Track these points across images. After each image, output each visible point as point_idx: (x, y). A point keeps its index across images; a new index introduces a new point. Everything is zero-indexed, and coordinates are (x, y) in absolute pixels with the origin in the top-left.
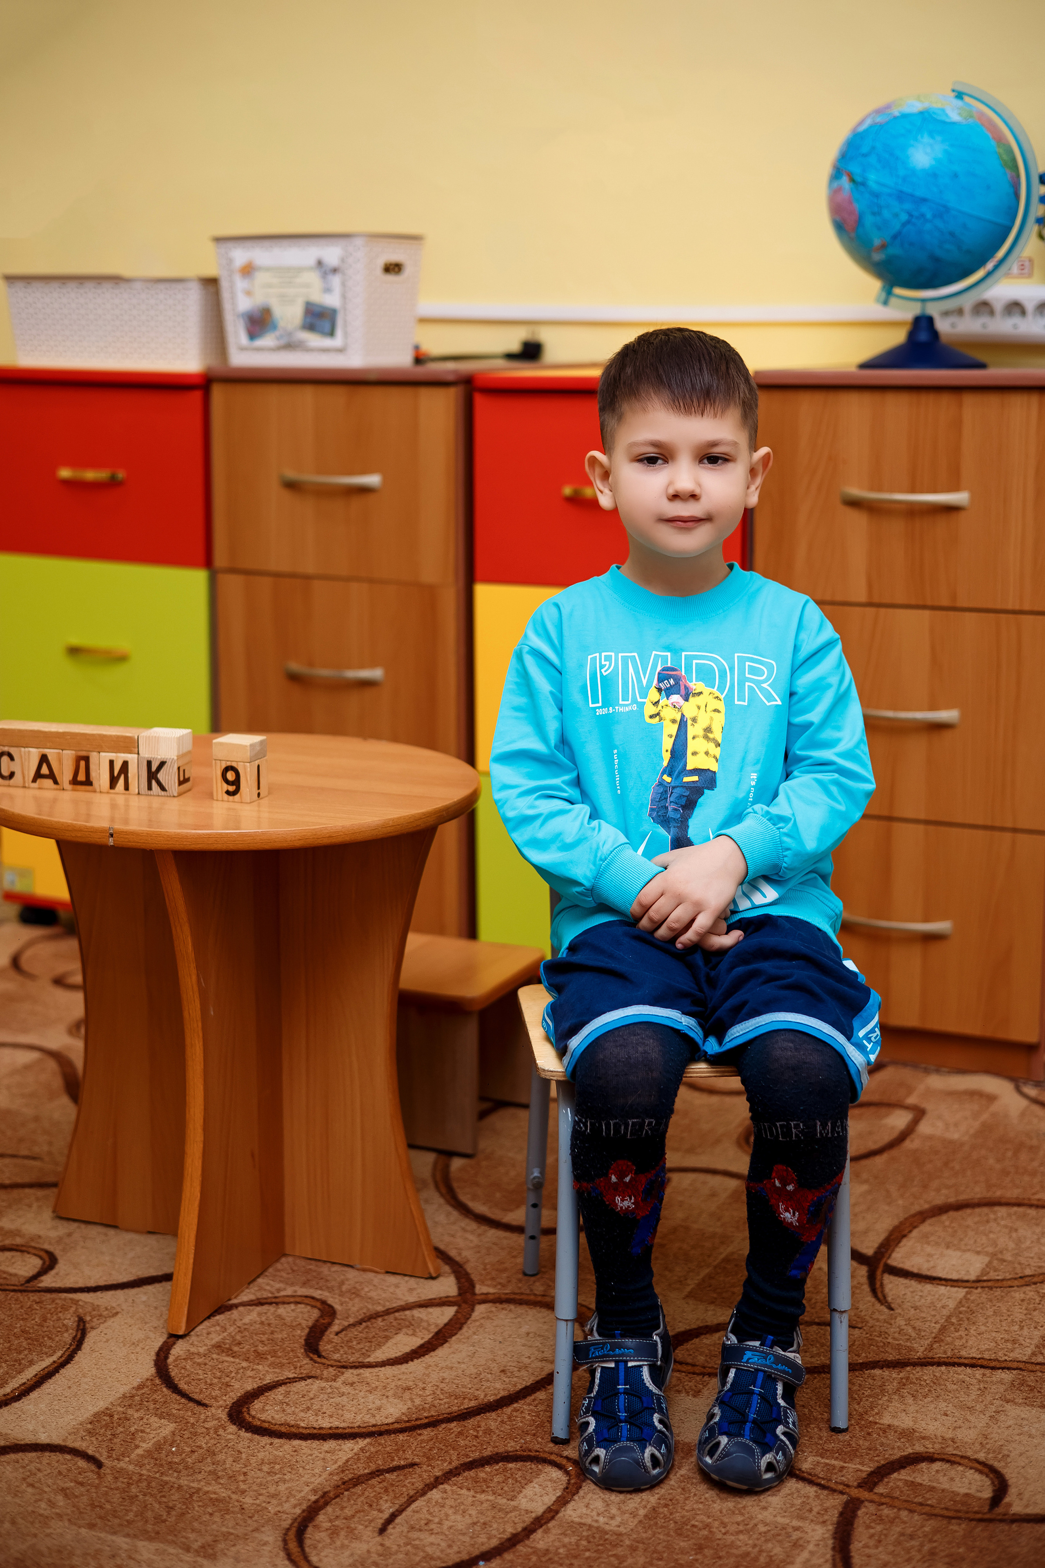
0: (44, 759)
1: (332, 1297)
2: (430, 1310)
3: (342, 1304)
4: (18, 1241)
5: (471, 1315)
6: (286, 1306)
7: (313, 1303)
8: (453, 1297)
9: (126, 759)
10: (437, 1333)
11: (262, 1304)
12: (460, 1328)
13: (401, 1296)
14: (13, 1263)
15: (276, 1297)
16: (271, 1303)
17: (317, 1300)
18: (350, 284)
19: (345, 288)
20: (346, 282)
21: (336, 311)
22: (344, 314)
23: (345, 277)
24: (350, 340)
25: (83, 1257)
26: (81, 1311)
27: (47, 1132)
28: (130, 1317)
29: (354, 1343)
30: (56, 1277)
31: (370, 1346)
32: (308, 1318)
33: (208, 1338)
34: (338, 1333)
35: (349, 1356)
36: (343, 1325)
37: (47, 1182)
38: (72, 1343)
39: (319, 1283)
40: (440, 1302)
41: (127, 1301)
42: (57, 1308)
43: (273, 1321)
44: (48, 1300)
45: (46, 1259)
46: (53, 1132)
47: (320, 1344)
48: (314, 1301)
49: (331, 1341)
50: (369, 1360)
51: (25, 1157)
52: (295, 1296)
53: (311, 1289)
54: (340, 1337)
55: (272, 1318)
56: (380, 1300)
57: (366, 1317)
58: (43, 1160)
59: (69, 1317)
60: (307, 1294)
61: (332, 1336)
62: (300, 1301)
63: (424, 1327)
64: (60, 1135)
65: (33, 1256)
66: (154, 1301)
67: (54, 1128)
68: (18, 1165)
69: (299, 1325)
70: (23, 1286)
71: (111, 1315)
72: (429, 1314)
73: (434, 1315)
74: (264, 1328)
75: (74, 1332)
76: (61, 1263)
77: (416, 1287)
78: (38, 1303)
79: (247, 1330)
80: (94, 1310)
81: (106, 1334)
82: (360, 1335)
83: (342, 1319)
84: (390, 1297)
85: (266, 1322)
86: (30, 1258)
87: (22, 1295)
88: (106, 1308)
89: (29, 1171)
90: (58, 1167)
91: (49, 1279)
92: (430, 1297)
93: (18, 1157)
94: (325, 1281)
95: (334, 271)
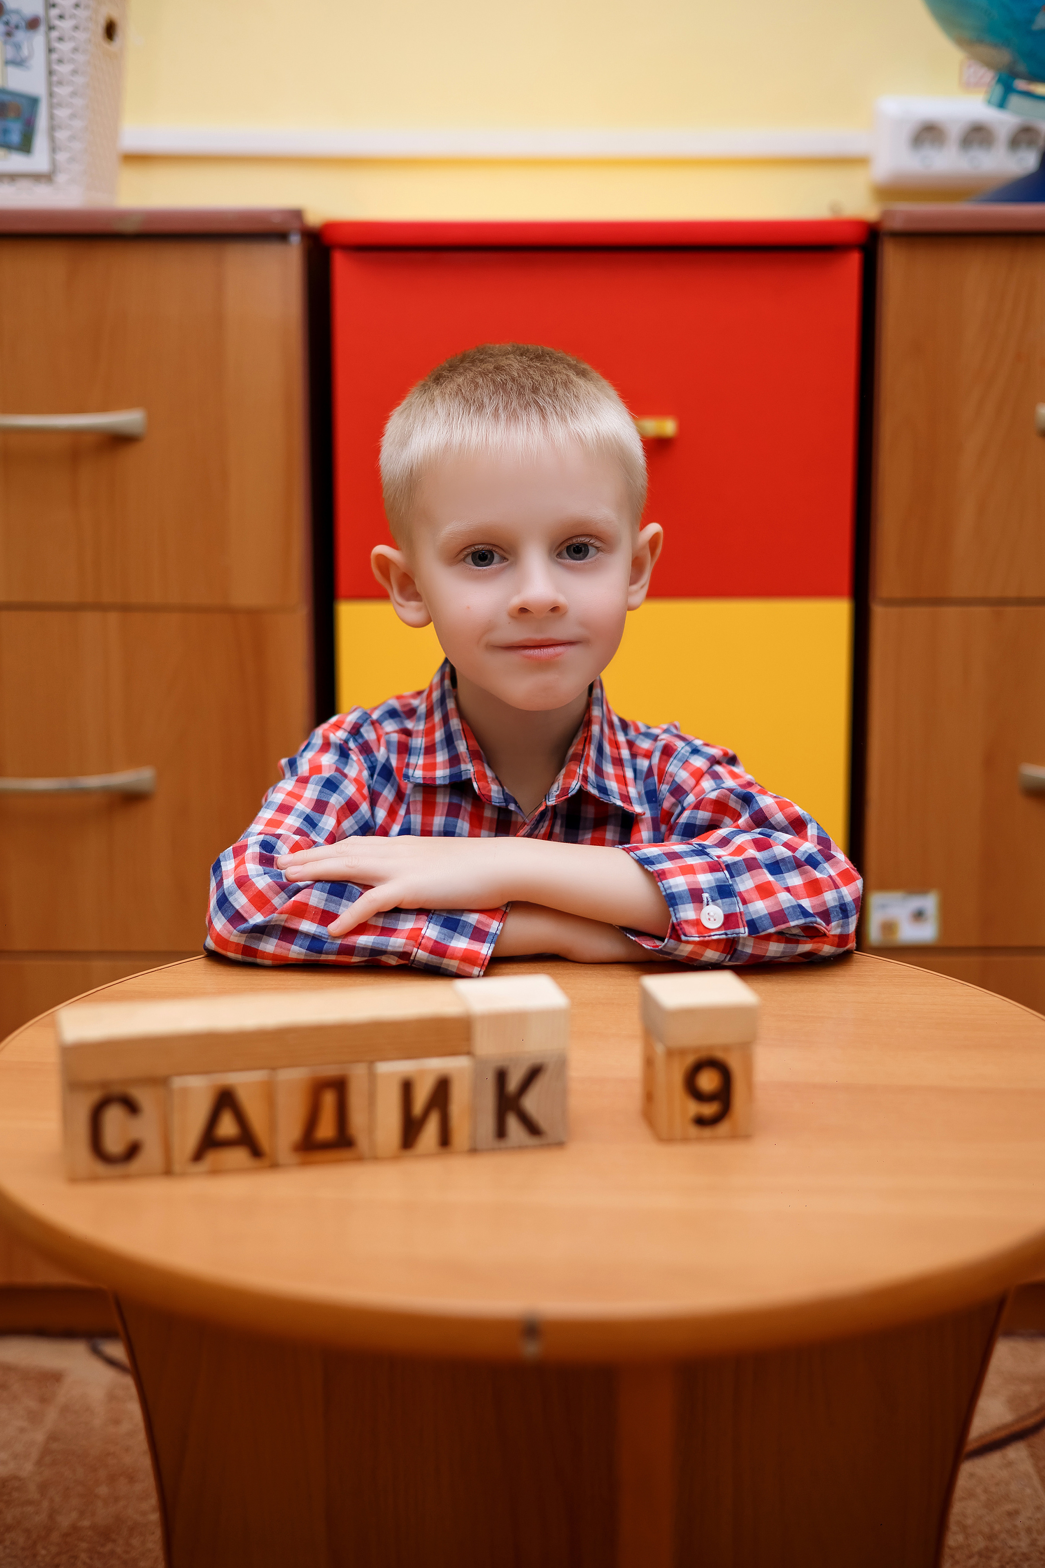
18: (64, 48)
19: (55, 56)
20: (56, 45)
21: (34, 102)
22: (51, 106)
23: (54, 34)
24: (61, 157)
95: (33, 24)
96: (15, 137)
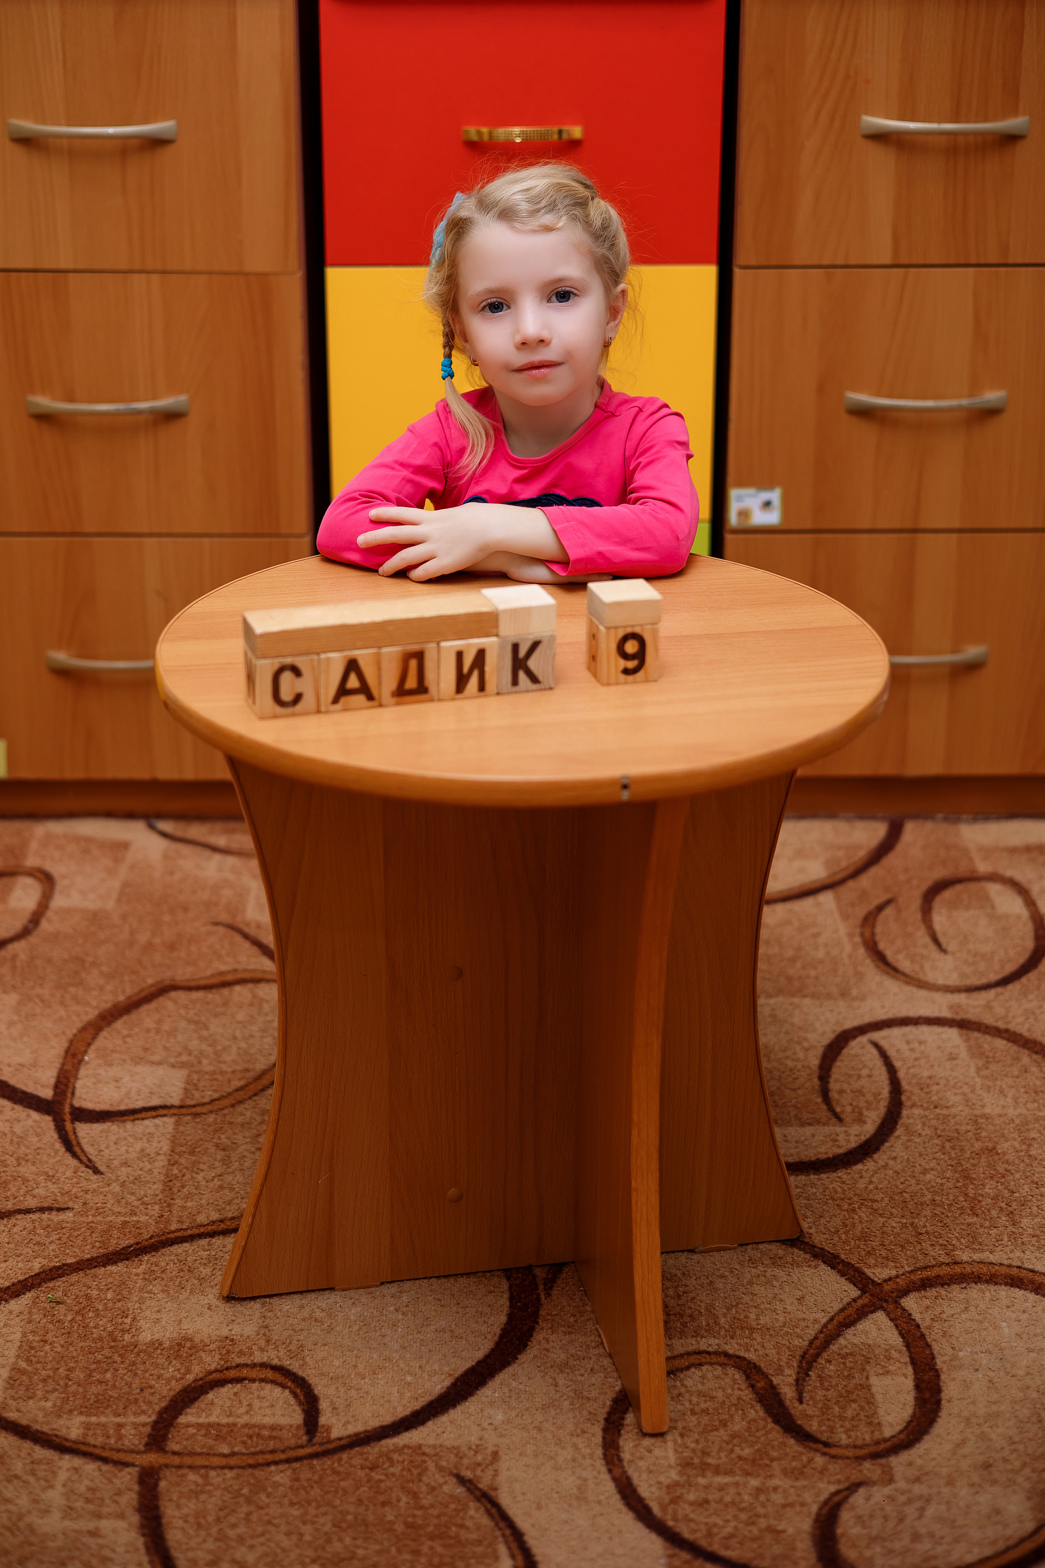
0: (352, 666)
1: (726, 1344)
2: (860, 1326)
3: (748, 1350)
5: (913, 1320)
6: (688, 1373)
8: (860, 1298)
10: (913, 1362)
12: (929, 1346)
13: (801, 1315)
14: (250, 1405)
17: (717, 1353)
25: (336, 1363)
26: (444, 1464)
27: (23, 1158)
28: (521, 1454)
29: (837, 1409)
30: (338, 1415)
31: (862, 1408)
32: (736, 1386)
33: (657, 1458)
34: (801, 1401)
35: (859, 1433)
36: (790, 1385)
37: (124, 1248)
38: (497, 1525)
39: (684, 1325)
40: (857, 1310)
41: (484, 1429)
42: (409, 1470)
43: (703, 1406)
44: (381, 1460)
45: (289, 1384)
46: (30, 1157)
47: (799, 1422)
48: (713, 1356)
49: (807, 1415)
50: (888, 1433)
51: (42, 1210)
52: (681, 1356)
53: (686, 1337)
54: (808, 1405)
55: (695, 1399)
56: (785, 1329)
57: (801, 1362)
58: (73, 1209)
59: (441, 1481)
60: (691, 1349)
61: (797, 1404)
62: (697, 1362)
63: (889, 1358)
64: (45, 1158)
65: (263, 1384)
66: (517, 1416)
67: (23, 1148)
68: (49, 1226)
69: (739, 1398)
70: (315, 1445)
71: (490, 1458)
72: (866, 1333)
73: (874, 1332)
74: (705, 1419)
75: (478, 1504)
76: (320, 1387)
77: (800, 1293)
78: (371, 1469)
79: (690, 1430)
80: (461, 1458)
81: (523, 1494)
82: (831, 1394)
83: (778, 1375)
84: (791, 1320)
85: (696, 1409)
86: (262, 1389)
87: (327, 1462)
88: (470, 1448)
89: (76, 1234)
90: (107, 1216)
91: (334, 1420)
92: (837, 1306)
93: (34, 1212)
94: (688, 1319)
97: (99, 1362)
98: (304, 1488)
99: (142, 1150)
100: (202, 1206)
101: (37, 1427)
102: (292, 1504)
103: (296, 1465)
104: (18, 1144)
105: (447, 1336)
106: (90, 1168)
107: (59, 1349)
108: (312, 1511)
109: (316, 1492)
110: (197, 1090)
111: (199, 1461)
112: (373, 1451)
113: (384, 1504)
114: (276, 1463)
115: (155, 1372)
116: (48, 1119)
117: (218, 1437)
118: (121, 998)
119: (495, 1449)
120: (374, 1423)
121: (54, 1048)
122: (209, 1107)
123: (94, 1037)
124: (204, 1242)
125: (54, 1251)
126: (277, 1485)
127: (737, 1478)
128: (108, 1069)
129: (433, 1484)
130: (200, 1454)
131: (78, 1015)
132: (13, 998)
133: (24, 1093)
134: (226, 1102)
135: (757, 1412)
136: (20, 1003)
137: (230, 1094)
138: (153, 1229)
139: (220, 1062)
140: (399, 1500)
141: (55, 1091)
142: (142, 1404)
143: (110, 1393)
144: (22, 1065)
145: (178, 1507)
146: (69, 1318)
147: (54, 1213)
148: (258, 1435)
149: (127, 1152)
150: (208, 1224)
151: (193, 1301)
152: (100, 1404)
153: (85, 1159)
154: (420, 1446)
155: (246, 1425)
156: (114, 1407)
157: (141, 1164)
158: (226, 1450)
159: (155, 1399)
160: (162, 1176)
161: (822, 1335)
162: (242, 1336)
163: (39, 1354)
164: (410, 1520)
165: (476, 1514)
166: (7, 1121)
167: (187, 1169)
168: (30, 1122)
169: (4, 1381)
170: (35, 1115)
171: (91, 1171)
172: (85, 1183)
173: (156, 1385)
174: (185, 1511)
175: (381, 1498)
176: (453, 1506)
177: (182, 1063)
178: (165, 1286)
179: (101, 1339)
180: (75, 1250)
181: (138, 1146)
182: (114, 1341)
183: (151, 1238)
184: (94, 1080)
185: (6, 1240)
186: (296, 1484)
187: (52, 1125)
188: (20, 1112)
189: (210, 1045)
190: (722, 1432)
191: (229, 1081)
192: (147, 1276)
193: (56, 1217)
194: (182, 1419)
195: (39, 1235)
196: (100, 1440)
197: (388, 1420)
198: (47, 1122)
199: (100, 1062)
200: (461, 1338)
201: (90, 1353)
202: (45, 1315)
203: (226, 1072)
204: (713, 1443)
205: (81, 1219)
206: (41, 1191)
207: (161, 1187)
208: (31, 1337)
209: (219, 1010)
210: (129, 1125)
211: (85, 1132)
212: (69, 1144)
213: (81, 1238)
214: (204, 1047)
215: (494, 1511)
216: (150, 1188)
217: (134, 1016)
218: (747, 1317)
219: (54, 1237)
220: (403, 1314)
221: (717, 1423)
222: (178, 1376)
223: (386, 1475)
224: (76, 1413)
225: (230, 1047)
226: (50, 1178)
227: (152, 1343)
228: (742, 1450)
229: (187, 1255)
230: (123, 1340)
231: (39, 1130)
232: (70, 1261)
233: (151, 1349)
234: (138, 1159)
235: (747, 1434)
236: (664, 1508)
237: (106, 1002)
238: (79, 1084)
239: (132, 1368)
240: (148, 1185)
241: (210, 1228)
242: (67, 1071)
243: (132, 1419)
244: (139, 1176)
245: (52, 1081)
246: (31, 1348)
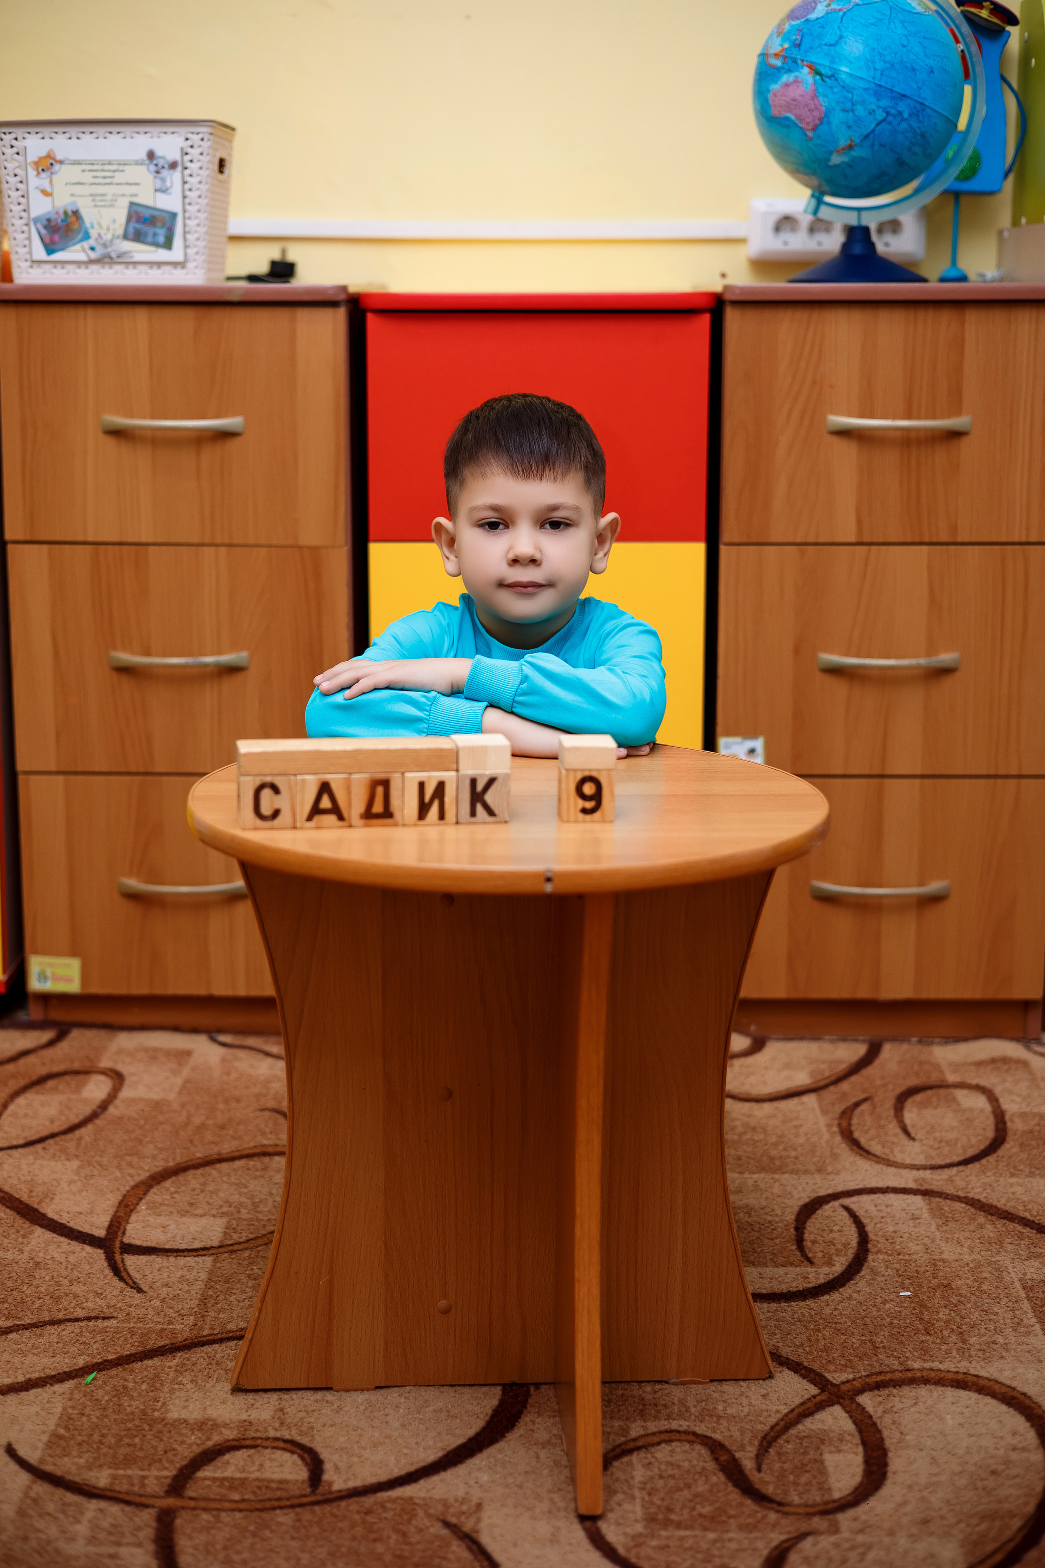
0: (325, 788)
1: (696, 1426)
2: (818, 1416)
3: (714, 1431)
4: (230, 1434)
5: (867, 1412)
6: (659, 1447)
7: (683, 1437)
8: (819, 1395)
9: (442, 779)
10: (864, 1443)
11: (630, 1451)
12: (879, 1431)
13: (764, 1407)
14: (261, 1465)
15: (635, 1440)
16: (638, 1449)
17: (686, 1432)
18: (193, 181)
19: (187, 186)
20: (188, 179)
21: (174, 215)
22: (184, 218)
23: (187, 172)
24: (190, 251)
25: (342, 1439)
26: (432, 1511)
27: (75, 1280)
28: (502, 1505)
29: (791, 1478)
30: (340, 1473)
31: (815, 1477)
32: (702, 1459)
33: (626, 1511)
34: (759, 1470)
35: (810, 1496)
36: (751, 1458)
37: (160, 1347)
38: (476, 1558)
39: (659, 1411)
40: (816, 1404)
41: (470, 1487)
42: (400, 1515)
43: (670, 1472)
44: (375, 1507)
45: (298, 1451)
46: (82, 1279)
47: (757, 1486)
48: (682, 1434)
49: (764, 1481)
50: (836, 1495)
51: (89, 1319)
52: (654, 1434)
53: (660, 1420)
54: (766, 1474)
55: (663, 1467)
56: (750, 1417)
57: (762, 1441)
58: (117, 1318)
59: (428, 1524)
60: (663, 1428)
61: (755, 1473)
62: (667, 1438)
63: (841, 1440)
64: (95, 1280)
65: (274, 1450)
66: (501, 1477)
67: (76, 1273)
68: (94, 1331)
69: (704, 1468)
70: (316, 1495)
71: (474, 1508)
72: (823, 1422)
73: (830, 1421)
74: (672, 1482)
75: (460, 1542)
76: (324, 1454)
77: (765, 1391)
78: (366, 1513)
79: (657, 1490)
80: (448, 1508)
81: (502, 1536)
82: (786, 1466)
83: (740, 1450)
84: (755, 1411)
85: (664, 1474)
86: (273, 1453)
87: (327, 1508)
88: (456, 1500)
89: (118, 1336)
90: (147, 1324)
91: (335, 1477)
92: (797, 1401)
93: (82, 1321)
94: (662, 1408)
95: (173, 166)
96: (161, 239)
97: (129, 1430)
98: (305, 1527)
99: (182, 1276)
100: (232, 1317)
101: (71, 1478)
102: (293, 1538)
103: (298, 1510)
104: (72, 1269)
105: (443, 1415)
106: (134, 1288)
107: (95, 1420)
108: (310, 1543)
109: (315, 1530)
110: (235, 1232)
111: (213, 1505)
112: (368, 1501)
113: (375, 1540)
114: (281, 1508)
115: (179, 1439)
116: (100, 1251)
117: (231, 1488)
118: (171, 1164)
119: (478, 1501)
120: (373, 1480)
121: (109, 1200)
122: (245, 1245)
123: (145, 1194)
124: (232, 1344)
125: (97, 1349)
126: (280, 1524)
127: (696, 1532)
128: (157, 1217)
129: (421, 1526)
130: (214, 1500)
131: (131, 1176)
132: (75, 1164)
133: (80, 1232)
134: (260, 1241)
135: (718, 1478)
136: (81, 1167)
137: (264, 1235)
138: (187, 1334)
139: (258, 1212)
140: (389, 1537)
141: (108, 1232)
142: (165, 1463)
143: (138, 1454)
144: (81, 1213)
145: (191, 1538)
146: (106, 1398)
147: (100, 1321)
148: (267, 1487)
149: (169, 1277)
150: (237, 1331)
151: (218, 1388)
152: (129, 1461)
153: (130, 1282)
154: (411, 1498)
155: (257, 1479)
156: (140, 1464)
157: (181, 1286)
158: (236, 1497)
159: (177, 1459)
160: (199, 1296)
161: (783, 1422)
162: (259, 1420)
163: (76, 1423)
164: (398, 1552)
165: (458, 1549)
166: (64, 1252)
167: (222, 1292)
168: (84, 1254)
169: (44, 1443)
170: (88, 1249)
171: (135, 1291)
172: (129, 1300)
173: (179, 1449)
174: (197, 1541)
175: (374, 1536)
176: (437, 1543)
177: (222, 1213)
178: (195, 1376)
179: (132, 1413)
180: (115, 1348)
181: (180, 1273)
182: (144, 1415)
183: (185, 1340)
184: (143, 1224)
185: (56, 1340)
186: (298, 1524)
187: (103, 1256)
188: (75, 1246)
189: (249, 1198)
190: (686, 1492)
191: (264, 1226)
192: (179, 1368)
193: (100, 1324)
194: (200, 1474)
195: (85, 1336)
196: (125, 1487)
197: (384, 1477)
198: (99, 1255)
199: (149, 1212)
200: (456, 1417)
201: (122, 1423)
202: (84, 1396)
203: (262, 1220)
204: (677, 1500)
205: (123, 1325)
206: (90, 1305)
207: (197, 1302)
208: (70, 1411)
209: (258, 1174)
210: (172, 1259)
211: (132, 1262)
212: (117, 1271)
213: (122, 1339)
214: (243, 1199)
215: (474, 1547)
216: (187, 1303)
217: (181, 1177)
218: (715, 1408)
219: (99, 1338)
220: (405, 1398)
221: (682, 1486)
222: (199, 1442)
223: (380, 1519)
224: (105, 1467)
225: (266, 1199)
226: (97, 1294)
227: (179, 1420)
228: (703, 1507)
229: (216, 1353)
230: (153, 1416)
231: (91, 1260)
232: (111, 1357)
233: (176, 1423)
234: (178, 1282)
235: (708, 1494)
236: (628, 1549)
237: (157, 1167)
238: (129, 1227)
239: (159, 1436)
240: (185, 1301)
241: (238, 1333)
242: (119, 1217)
243: (155, 1473)
244: (178, 1294)
245: (106, 1224)
246: (70, 1419)
